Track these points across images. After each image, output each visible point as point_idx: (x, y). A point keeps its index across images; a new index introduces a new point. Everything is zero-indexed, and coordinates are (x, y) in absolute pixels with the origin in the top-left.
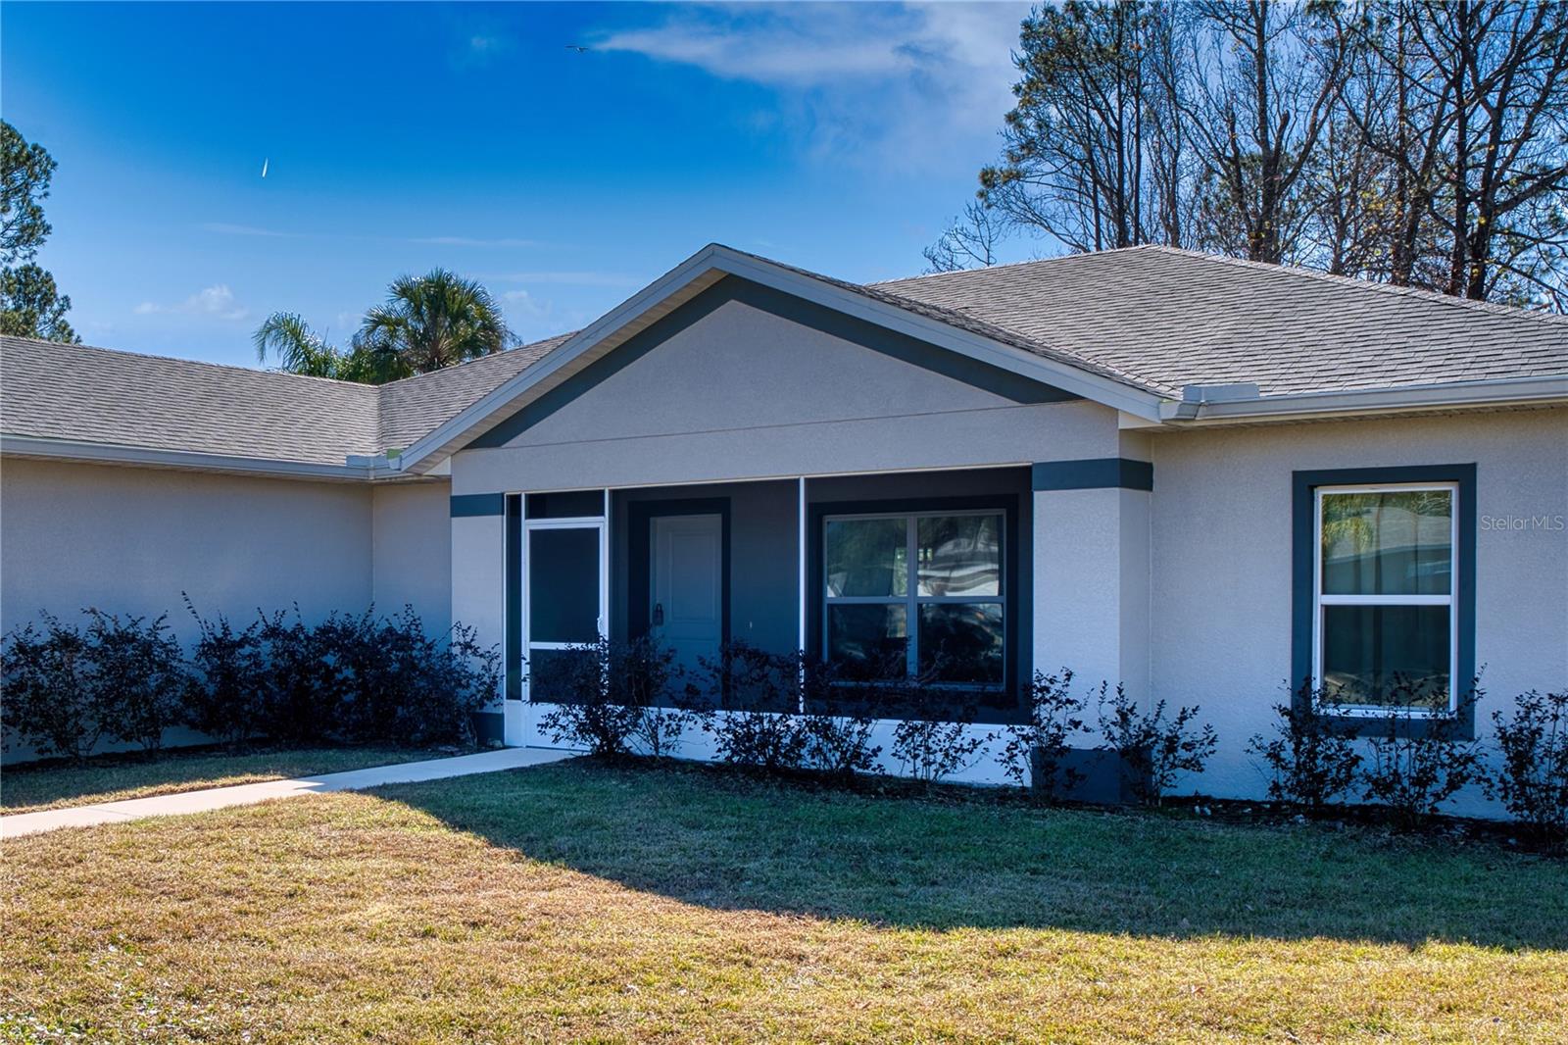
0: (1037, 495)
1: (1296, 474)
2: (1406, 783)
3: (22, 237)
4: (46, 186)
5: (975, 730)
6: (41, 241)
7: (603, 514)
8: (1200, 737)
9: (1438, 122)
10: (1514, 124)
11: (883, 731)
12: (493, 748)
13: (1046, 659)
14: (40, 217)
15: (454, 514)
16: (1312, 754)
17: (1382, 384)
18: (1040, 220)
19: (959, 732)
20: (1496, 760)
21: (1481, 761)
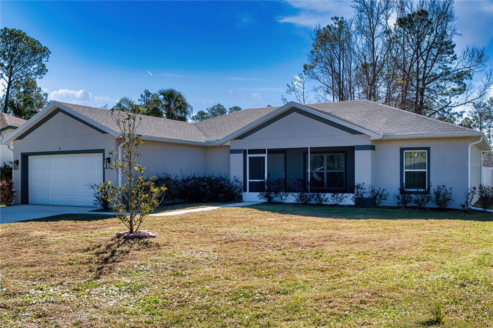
0: (355, 151)
1: (400, 148)
2: (420, 201)
3: (38, 72)
4: (48, 58)
5: (345, 195)
6: (44, 74)
7: (266, 153)
8: (386, 194)
9: (412, 60)
10: (429, 63)
11: (328, 195)
12: (241, 202)
13: (358, 181)
14: (45, 67)
15: (231, 153)
16: (405, 197)
17: (415, 133)
18: (317, 78)
19: (343, 195)
20: (434, 196)
21: (432, 197)
